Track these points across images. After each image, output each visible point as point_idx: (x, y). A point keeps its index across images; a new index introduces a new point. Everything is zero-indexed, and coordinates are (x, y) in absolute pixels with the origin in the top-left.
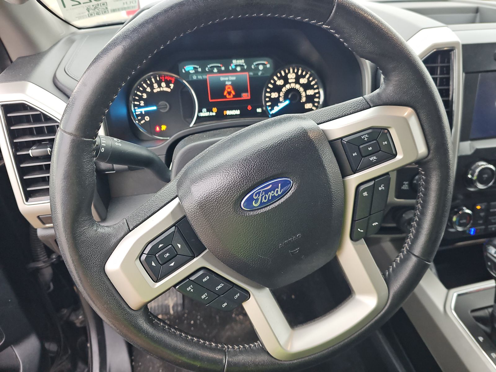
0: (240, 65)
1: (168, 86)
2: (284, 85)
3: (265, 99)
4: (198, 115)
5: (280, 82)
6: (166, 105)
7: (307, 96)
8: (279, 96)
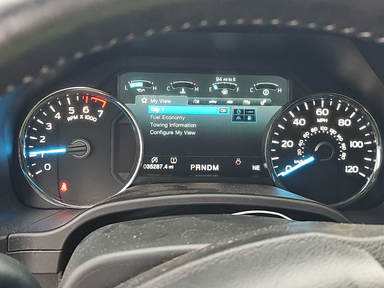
0: (228, 86)
1: (93, 113)
2: (307, 128)
3: (269, 150)
4: (141, 168)
5: (298, 122)
6: (86, 146)
7: (349, 150)
8: (296, 147)
